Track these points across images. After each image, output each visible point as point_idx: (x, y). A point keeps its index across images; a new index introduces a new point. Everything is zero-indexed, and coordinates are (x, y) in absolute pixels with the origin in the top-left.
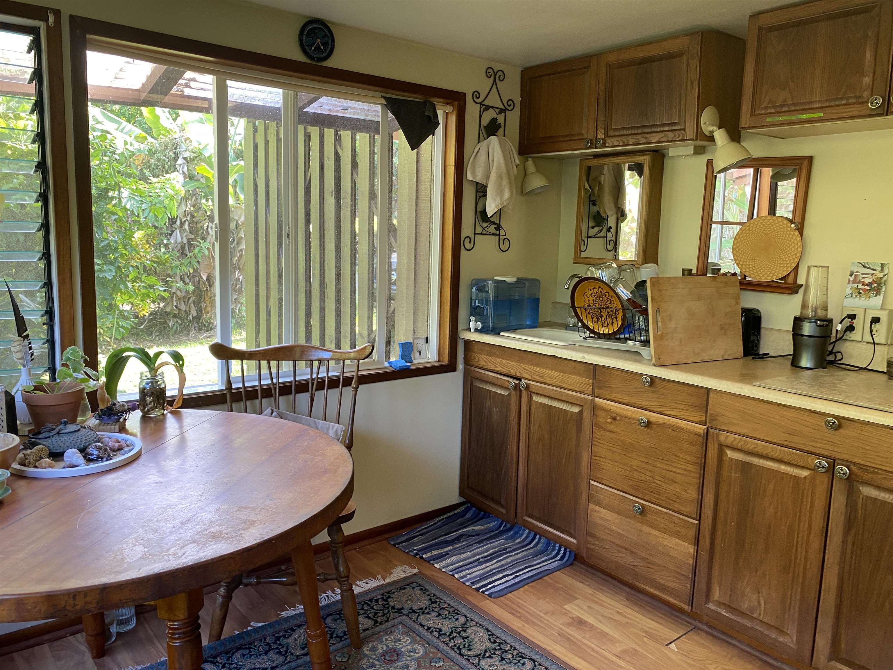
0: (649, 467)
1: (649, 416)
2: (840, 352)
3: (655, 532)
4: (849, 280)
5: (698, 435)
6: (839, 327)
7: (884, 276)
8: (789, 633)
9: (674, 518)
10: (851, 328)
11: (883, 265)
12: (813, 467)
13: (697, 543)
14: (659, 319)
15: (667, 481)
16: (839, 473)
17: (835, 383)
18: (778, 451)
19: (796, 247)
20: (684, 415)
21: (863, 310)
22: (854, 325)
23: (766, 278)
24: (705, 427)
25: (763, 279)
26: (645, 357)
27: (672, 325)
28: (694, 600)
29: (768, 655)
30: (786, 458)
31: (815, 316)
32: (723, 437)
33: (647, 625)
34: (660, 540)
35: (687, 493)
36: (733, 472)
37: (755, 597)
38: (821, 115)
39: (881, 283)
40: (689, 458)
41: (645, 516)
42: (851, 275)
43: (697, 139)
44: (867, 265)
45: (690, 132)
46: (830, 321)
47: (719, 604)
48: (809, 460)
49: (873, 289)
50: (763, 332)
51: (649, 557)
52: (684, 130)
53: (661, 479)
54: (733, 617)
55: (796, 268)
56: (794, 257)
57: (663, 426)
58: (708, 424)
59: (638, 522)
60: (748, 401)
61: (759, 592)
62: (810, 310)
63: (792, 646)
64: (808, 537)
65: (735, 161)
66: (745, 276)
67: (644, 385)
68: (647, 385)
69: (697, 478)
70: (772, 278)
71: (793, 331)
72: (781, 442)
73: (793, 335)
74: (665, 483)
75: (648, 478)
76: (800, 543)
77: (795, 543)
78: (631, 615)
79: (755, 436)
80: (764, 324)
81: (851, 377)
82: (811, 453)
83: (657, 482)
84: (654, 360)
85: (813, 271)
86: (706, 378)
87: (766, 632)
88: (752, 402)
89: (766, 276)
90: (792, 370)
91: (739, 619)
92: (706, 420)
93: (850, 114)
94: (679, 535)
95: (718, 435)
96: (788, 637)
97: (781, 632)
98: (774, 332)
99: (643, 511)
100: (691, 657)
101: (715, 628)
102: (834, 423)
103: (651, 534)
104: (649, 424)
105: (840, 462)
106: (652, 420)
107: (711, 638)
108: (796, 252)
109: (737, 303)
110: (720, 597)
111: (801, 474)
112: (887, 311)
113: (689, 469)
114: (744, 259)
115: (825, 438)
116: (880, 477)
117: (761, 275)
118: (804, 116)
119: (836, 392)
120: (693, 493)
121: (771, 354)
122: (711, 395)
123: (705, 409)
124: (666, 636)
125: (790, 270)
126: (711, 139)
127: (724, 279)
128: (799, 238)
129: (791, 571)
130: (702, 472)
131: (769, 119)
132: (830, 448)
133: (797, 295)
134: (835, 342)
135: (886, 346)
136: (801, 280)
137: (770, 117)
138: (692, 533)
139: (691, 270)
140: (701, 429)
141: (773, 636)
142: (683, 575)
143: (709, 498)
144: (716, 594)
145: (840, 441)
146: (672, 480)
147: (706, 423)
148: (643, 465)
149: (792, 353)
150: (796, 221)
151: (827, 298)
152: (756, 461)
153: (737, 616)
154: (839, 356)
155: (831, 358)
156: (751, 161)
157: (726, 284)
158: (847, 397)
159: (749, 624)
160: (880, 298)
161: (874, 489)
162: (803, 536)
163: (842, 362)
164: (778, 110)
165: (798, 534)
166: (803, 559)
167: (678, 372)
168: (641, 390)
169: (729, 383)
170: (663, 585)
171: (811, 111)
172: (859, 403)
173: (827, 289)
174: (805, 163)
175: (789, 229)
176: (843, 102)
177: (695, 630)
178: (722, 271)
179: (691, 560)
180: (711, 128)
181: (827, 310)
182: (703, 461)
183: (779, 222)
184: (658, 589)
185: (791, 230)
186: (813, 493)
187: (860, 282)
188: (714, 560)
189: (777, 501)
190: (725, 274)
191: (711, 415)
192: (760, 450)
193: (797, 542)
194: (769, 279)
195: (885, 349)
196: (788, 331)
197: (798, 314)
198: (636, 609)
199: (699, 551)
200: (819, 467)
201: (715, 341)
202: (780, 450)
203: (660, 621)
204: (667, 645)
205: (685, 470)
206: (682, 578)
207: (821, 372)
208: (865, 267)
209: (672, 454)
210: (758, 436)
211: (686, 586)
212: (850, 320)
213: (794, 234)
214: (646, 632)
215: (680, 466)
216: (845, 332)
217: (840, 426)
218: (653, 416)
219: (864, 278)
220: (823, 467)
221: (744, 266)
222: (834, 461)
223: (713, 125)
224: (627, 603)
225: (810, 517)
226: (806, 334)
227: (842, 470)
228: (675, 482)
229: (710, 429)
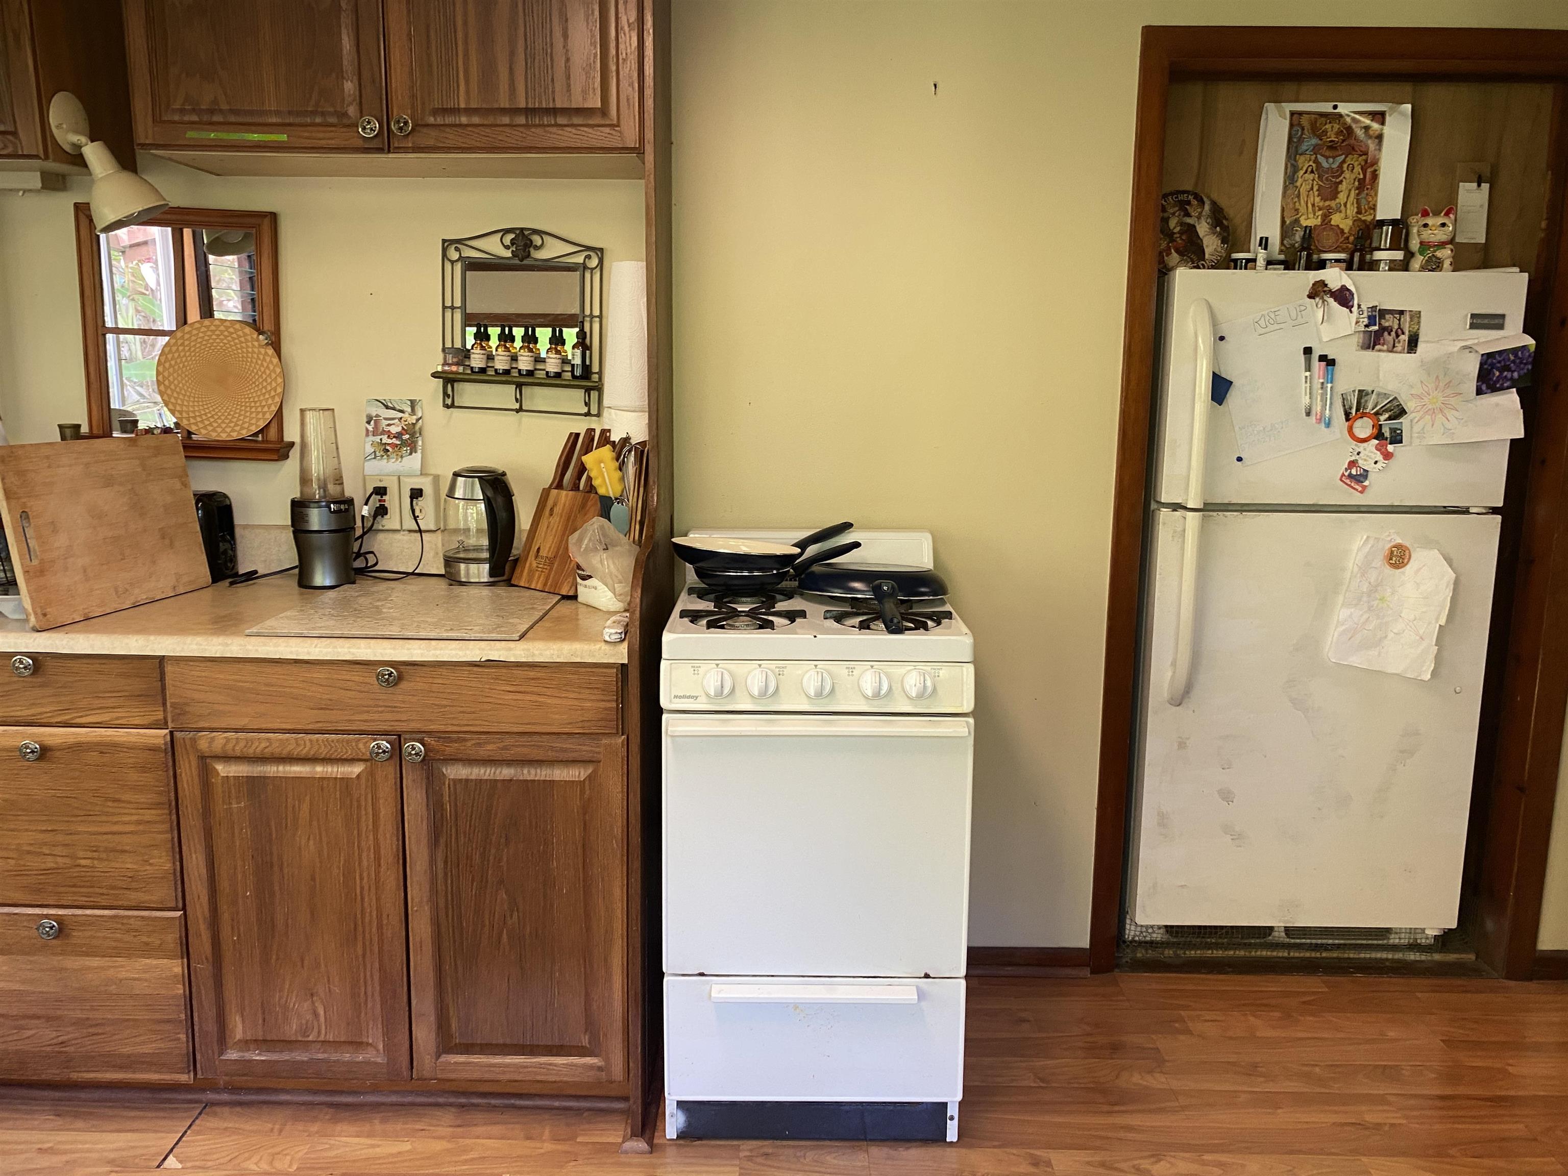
0: (60, 838)
1: (42, 735)
2: (372, 552)
3: (95, 962)
4: (367, 430)
5: (153, 749)
6: (365, 511)
7: (418, 420)
8: (370, 1041)
9: (132, 921)
10: (381, 511)
11: (413, 403)
12: (368, 756)
13: (186, 951)
14: (30, 533)
15: (104, 856)
16: (410, 754)
17: (377, 607)
18: (308, 744)
19: (273, 376)
20: (117, 719)
21: (395, 479)
22: (386, 505)
23: (229, 435)
24: (167, 731)
25: (224, 437)
26: (10, 616)
27: (61, 541)
28: (198, 1057)
29: (341, 1093)
30: (324, 752)
31: (325, 497)
32: (204, 742)
33: (111, 1146)
34: (111, 972)
35: (151, 864)
36: (234, 801)
37: (306, 1005)
38: (284, 137)
39: (415, 433)
40: (142, 798)
41: (68, 936)
42: (369, 422)
43: (47, 157)
44: (390, 405)
45: (29, 140)
46: (350, 502)
47: (246, 1044)
48: (361, 746)
49: (404, 443)
50: (238, 532)
51: (91, 1015)
52: (14, 133)
53: (90, 854)
54: (274, 1057)
55: (279, 415)
56: (273, 393)
57: (78, 748)
58: (170, 725)
59: (53, 954)
60: (240, 666)
61: (312, 995)
62: (315, 486)
63: (379, 1060)
64: (377, 873)
65: (135, 208)
66: (190, 433)
67: (20, 675)
68: (27, 673)
69: (166, 832)
70: (239, 433)
71: (293, 525)
72: (310, 727)
73: (294, 532)
74: (99, 859)
75: (59, 860)
76: (366, 888)
77: (358, 891)
78: (72, 1143)
79: (264, 726)
80: (239, 519)
81: (399, 592)
82: (362, 733)
83: (83, 862)
84: (33, 619)
85: (309, 415)
86: (152, 638)
87: (334, 1057)
88: (249, 667)
89: (228, 430)
90: (302, 594)
91: (285, 1056)
92: (165, 718)
93: (333, 143)
94: (147, 951)
95: (194, 741)
96: (370, 1049)
97: (358, 1045)
98: (257, 531)
99: (62, 930)
100: (210, 1164)
101: (242, 1089)
102: (390, 675)
103: (89, 968)
104: (44, 753)
105: (407, 736)
106: (49, 741)
107: (238, 1109)
108: (274, 384)
109: (185, 485)
110: (244, 1032)
111: (352, 772)
112: (431, 478)
113: (147, 818)
114: (183, 401)
115: (381, 703)
116: (469, 744)
117: (219, 430)
118: (256, 137)
119: (385, 622)
120: (163, 862)
121: (261, 572)
122: (169, 669)
123: (159, 698)
124: (153, 1150)
125: (269, 417)
126: (78, 160)
127: (148, 440)
128: (275, 360)
129: (360, 938)
130: (174, 817)
131: (191, 134)
132: (389, 716)
133: (289, 461)
134: (361, 537)
135: (439, 534)
136: (291, 433)
137: (193, 129)
138: (172, 938)
139: (79, 426)
140: (159, 736)
141: (347, 1057)
142: (169, 1021)
143: (196, 862)
144: (238, 1029)
145: (404, 702)
146: (114, 850)
147: (166, 723)
148: (48, 837)
149: (297, 563)
150: (266, 329)
151: (340, 463)
152: (272, 770)
153: (281, 1051)
154: (371, 560)
155: (359, 564)
156: (165, 213)
157: (158, 451)
158: (403, 627)
159: (303, 1057)
160: (417, 456)
161: (464, 765)
162: (369, 875)
163: (376, 568)
164: (205, 118)
165: (361, 875)
166: (374, 914)
167: (92, 636)
168: (15, 686)
169: (199, 639)
170: (129, 1056)
171: (265, 128)
172: (423, 634)
173: (337, 448)
174: (266, 223)
175: (256, 344)
176: (318, 120)
177: (207, 1109)
178: (141, 426)
179: (181, 986)
180: (75, 138)
181: (342, 484)
182: (173, 798)
183: (236, 330)
184: (121, 1068)
185: (261, 346)
186: (375, 799)
187: (383, 432)
188: (224, 971)
189: (319, 829)
190: (149, 431)
191: (174, 705)
192: (275, 749)
193: (362, 888)
194: (235, 436)
195: (438, 538)
196: (284, 527)
197: (297, 495)
198: (80, 1124)
199: (193, 965)
200: (378, 754)
201: (154, 562)
202: (311, 741)
203: (136, 1125)
204: (159, 1166)
205: (139, 822)
206: (168, 1027)
207: (348, 590)
208: (387, 407)
209: (107, 799)
210: (270, 726)
211: (179, 1039)
212: (379, 497)
213: (266, 353)
214: (111, 1162)
215: (126, 818)
216: (375, 517)
217: (400, 678)
218: (51, 735)
219: (389, 425)
220: (384, 752)
221: (185, 415)
222: (399, 736)
223: (77, 132)
224: (59, 1122)
225: (376, 839)
226: (316, 528)
227: (413, 749)
228: (123, 851)
229: (178, 735)
